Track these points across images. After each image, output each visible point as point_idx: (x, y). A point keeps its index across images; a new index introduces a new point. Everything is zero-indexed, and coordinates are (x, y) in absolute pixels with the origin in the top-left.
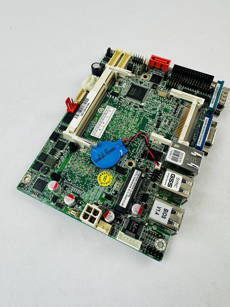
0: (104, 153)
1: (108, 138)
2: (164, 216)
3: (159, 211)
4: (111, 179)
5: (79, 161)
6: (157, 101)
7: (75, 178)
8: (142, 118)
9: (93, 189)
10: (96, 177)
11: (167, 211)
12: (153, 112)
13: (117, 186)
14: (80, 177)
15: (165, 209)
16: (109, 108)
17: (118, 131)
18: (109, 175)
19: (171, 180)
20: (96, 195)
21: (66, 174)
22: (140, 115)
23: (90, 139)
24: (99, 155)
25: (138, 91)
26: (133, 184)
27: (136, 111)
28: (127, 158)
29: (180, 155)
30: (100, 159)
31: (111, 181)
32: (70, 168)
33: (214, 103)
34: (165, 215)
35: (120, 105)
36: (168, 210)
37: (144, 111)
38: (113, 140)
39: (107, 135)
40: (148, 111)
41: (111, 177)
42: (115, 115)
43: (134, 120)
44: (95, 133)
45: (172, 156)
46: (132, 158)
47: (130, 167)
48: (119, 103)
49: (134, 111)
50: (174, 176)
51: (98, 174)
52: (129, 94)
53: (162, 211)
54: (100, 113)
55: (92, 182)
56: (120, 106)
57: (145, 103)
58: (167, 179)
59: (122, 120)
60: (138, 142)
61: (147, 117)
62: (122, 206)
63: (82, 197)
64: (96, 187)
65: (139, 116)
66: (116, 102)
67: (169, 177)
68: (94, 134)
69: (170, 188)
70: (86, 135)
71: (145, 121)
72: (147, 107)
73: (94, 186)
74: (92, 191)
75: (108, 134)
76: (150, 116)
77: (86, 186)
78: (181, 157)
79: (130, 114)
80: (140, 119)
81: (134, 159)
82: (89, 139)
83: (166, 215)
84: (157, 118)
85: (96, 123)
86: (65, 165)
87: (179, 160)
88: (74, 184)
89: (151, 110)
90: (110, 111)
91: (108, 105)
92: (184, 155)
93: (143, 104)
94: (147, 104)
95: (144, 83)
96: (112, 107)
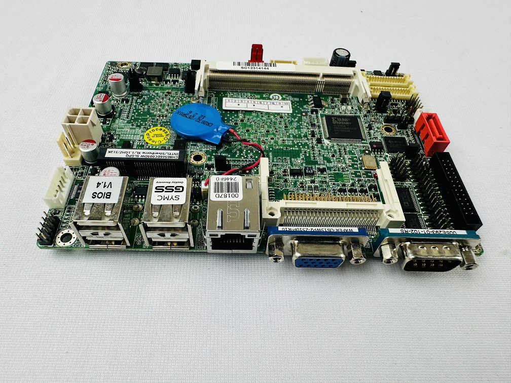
0: (196, 117)
2: (97, 195)
3: (104, 187)
4: (160, 142)
6: (349, 159)
7: (144, 105)
8: (297, 149)
9: (135, 129)
10: (155, 125)
11: (107, 198)
12: (320, 159)
14: (149, 109)
15: (110, 193)
16: (286, 104)
17: (251, 126)
18: (166, 139)
19: (170, 189)
20: (126, 134)
21: (146, 95)
22: (302, 144)
26: (151, 155)
27: (306, 136)
28: (208, 151)
29: (231, 193)
31: (157, 143)
32: (157, 96)
33: (405, 232)
34: (99, 196)
35: (302, 115)
36: (109, 198)
37: (313, 147)
39: (234, 116)
40: (317, 152)
41: (164, 142)
42: (278, 114)
44: (230, 101)
45: (223, 181)
46: (211, 157)
47: (192, 159)
48: (306, 112)
49: (303, 134)
50: (181, 190)
51: (162, 126)
52: (333, 118)
53: (106, 190)
54: (271, 97)
55: (146, 124)
56: (299, 115)
57: (330, 144)
58: (170, 183)
60: (246, 156)
61: (303, 155)
62: (107, 152)
63: (117, 121)
64: (139, 130)
65: (298, 143)
66: (305, 109)
67: (175, 185)
69: (154, 190)
71: (296, 154)
72: (324, 149)
73: (140, 127)
74: (131, 129)
75: (237, 117)
76: (306, 157)
77: (135, 120)
78: (228, 196)
79: (293, 132)
80: (293, 146)
81: (209, 159)
82: (216, 99)
83: (100, 198)
84: (311, 167)
85: (248, 99)
86: (161, 90)
87: (220, 194)
88: (135, 107)
89: (323, 156)
90: (282, 107)
91: (291, 101)
92: (235, 199)
93: (326, 142)
94: (331, 147)
95: (372, 131)
96: (292, 107)
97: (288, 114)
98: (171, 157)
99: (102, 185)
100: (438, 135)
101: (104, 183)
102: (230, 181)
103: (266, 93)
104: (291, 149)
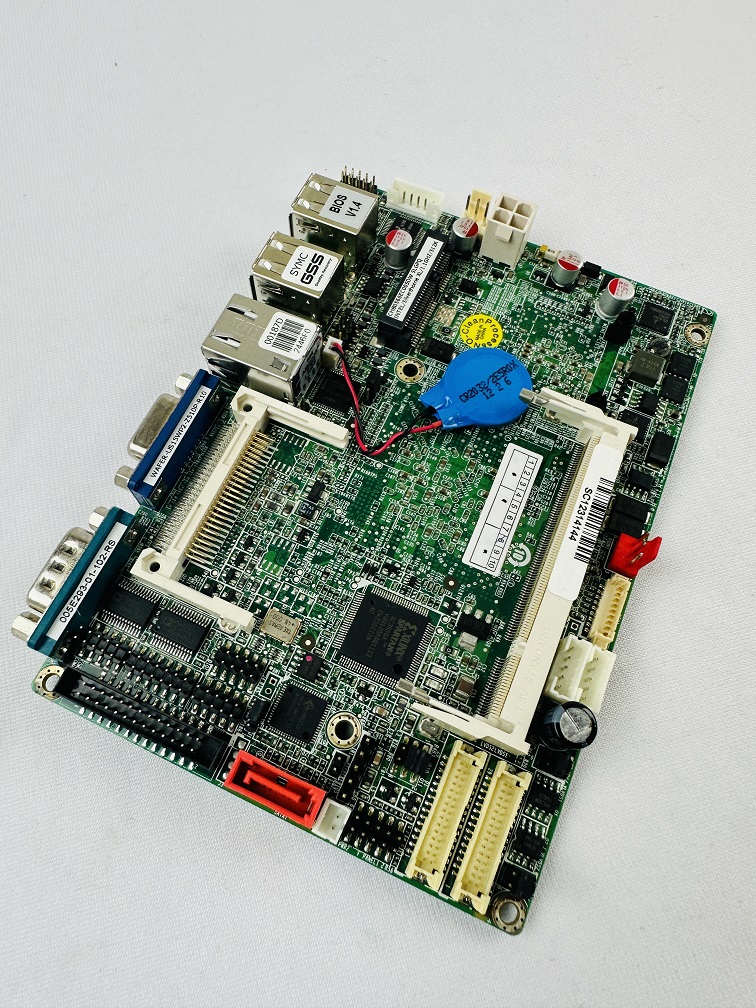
0: (492, 386)
1: (484, 450)
2: (341, 199)
3: (351, 209)
4: (465, 331)
5: (562, 380)
6: (307, 598)
7: (565, 334)
8: (367, 523)
10: (506, 336)
11: (332, 208)
12: (328, 547)
13: (446, 315)
14: (553, 338)
15: (338, 212)
16: (492, 564)
17: (453, 473)
18: (469, 341)
19: (312, 270)
20: (501, 295)
21: (592, 344)
22: (376, 537)
23: (543, 445)
24: (508, 382)
25: (381, 642)
27: (391, 553)
28: (420, 388)
29: (275, 337)
30: (504, 371)
31: (463, 327)
32: (585, 359)
33: (106, 544)
34: (338, 202)
35: (449, 578)
36: (330, 210)
37: (360, 551)
38: (465, 444)
39: (488, 458)
40: (345, 550)
41: (463, 337)
42: (467, 535)
43: (399, 515)
44: (529, 465)
45: (300, 336)
46: (406, 389)
47: (412, 362)
48: (454, 589)
49: (398, 551)
50: (304, 280)
51: (502, 344)
52: (415, 627)
53: (344, 209)
54: (522, 546)
55: (516, 325)
56: (451, 572)
57: (354, 586)
58: (323, 272)
59: (441, 516)
60: (385, 436)
61: (350, 526)
62: (437, 241)
63: (536, 290)
64: (503, 312)
65: (381, 532)
66: (465, 594)
67: (316, 277)
68: (531, 459)
70: (558, 462)
71: (357, 512)
72: (347, 567)
73: (510, 316)
74: (511, 304)
75: (484, 462)
76: (343, 528)
77: (531, 315)
78: (273, 332)
79: (411, 538)
80: (376, 518)
81: (401, 384)
82: (546, 446)
83: (335, 201)
84: (317, 522)
85: (529, 502)
86: (601, 369)
87: (281, 326)
88: (564, 321)
89: (332, 557)
90: (485, 551)
91: (497, 579)
92: (264, 337)
93: (364, 583)
94: (347, 582)
95: (353, 690)
96: (481, 572)
97: (463, 554)
99: (356, 207)
100: (249, 776)
101: (357, 209)
102: (297, 343)
103: (538, 543)
104: (372, 514)
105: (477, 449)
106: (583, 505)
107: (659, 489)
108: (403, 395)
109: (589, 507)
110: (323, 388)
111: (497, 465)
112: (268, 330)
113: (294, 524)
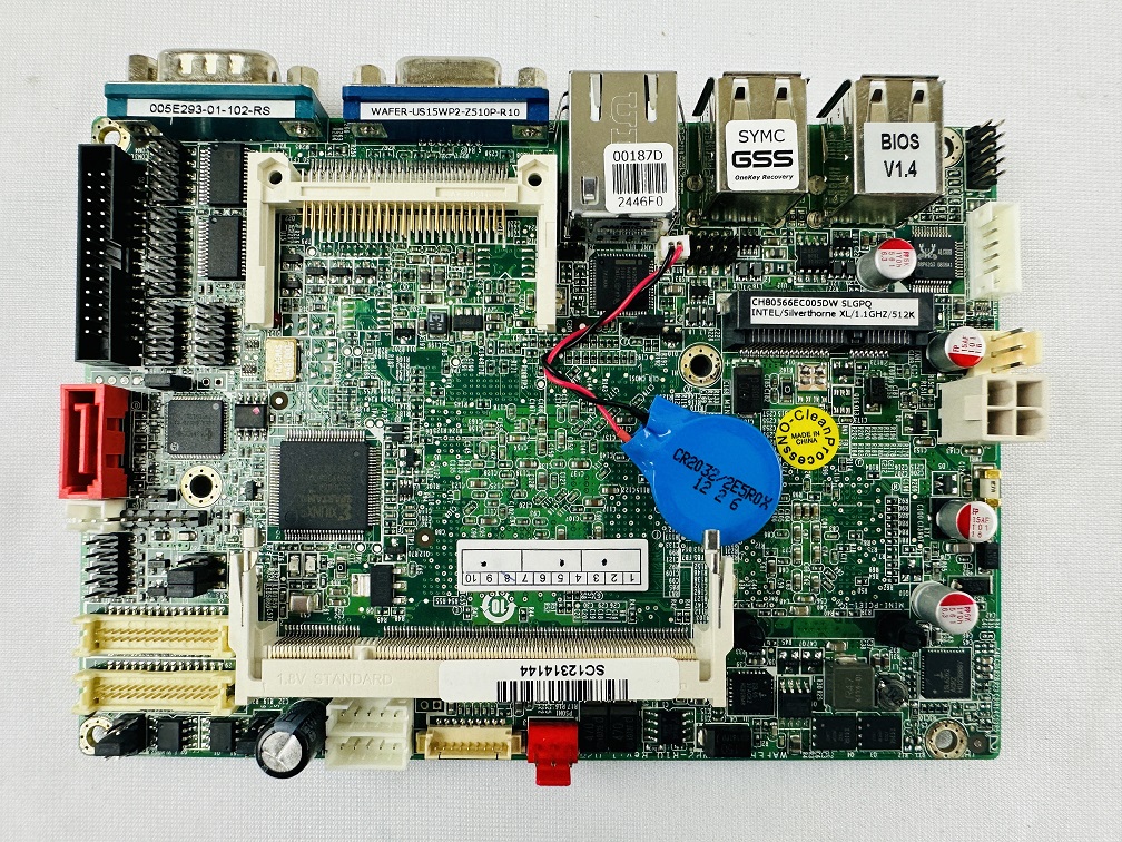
0: (717, 486)
1: (625, 510)
2: (910, 142)
3: (899, 165)
4: (799, 415)
5: (780, 575)
7: (859, 555)
8: (457, 404)
9: (868, 462)
10: (817, 474)
11: (887, 135)
12: (405, 371)
13: (814, 375)
14: (844, 539)
16: (470, 578)
17: (573, 483)
18: (785, 427)
19: (762, 159)
20: (884, 441)
21: (860, 598)
22: (443, 422)
23: (667, 583)
24: (734, 505)
26: (816, 309)
27: (431, 450)
28: (679, 390)
29: (629, 162)
30: (749, 493)
31: (804, 409)
32: (829, 596)
33: (262, 104)
34: (903, 140)
35: (431, 533)
36: (883, 135)
37: (416, 411)
38: (623, 482)
39: (615, 519)
40: (409, 392)
41: (788, 416)
42: (495, 534)
43: (485, 439)
44: (627, 576)
45: (646, 194)
47: (714, 362)
48: (418, 544)
49: (438, 457)
50: (738, 157)
51: (801, 473)
52: (348, 518)
53: (895, 155)
54: (512, 606)
55: (842, 481)
56: (438, 532)
57: (370, 424)
58: (765, 177)
59: (508, 491)
60: (586, 375)
61: (443, 385)
63: (917, 489)
64: (856, 455)
65: (453, 425)
66: (419, 560)
67: (751, 171)
68: (636, 576)
69: (795, 156)
70: (652, 611)
71: (467, 385)
72: (388, 404)
73: (854, 468)
74: (877, 462)
75: (607, 517)
76: (436, 377)
77: (869, 496)
78: (636, 156)
79: (460, 466)
80: (467, 412)
81: (673, 363)
82: (667, 589)
83: (902, 135)
84: (429, 342)
85: (577, 594)
86: (823, 622)
87: (652, 161)
88: (881, 547)
89: (394, 382)
90: (484, 564)
91: (454, 591)
92: (620, 147)
93: (379, 433)
94: (370, 413)
95: (249, 477)
96: (455, 569)
97: (469, 537)
98: (768, 302)
99: (905, 170)
100: (82, 409)
101: (903, 175)
102: (633, 196)
103: (525, 626)
104: (472, 405)
105: (622, 500)
106: (577, 670)
107: (671, 755)
108: (658, 371)
109: (577, 678)
110: (618, 262)
111: (608, 534)
112: (636, 147)
113: (415, 315)
